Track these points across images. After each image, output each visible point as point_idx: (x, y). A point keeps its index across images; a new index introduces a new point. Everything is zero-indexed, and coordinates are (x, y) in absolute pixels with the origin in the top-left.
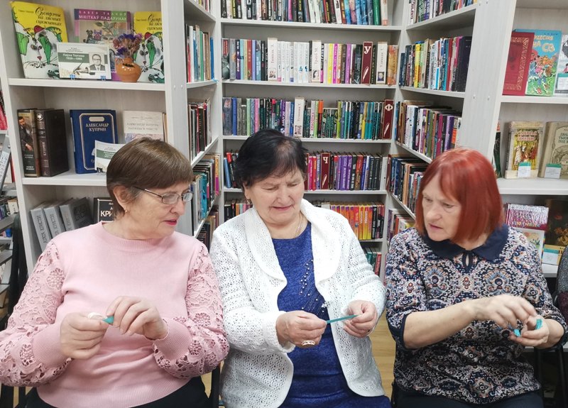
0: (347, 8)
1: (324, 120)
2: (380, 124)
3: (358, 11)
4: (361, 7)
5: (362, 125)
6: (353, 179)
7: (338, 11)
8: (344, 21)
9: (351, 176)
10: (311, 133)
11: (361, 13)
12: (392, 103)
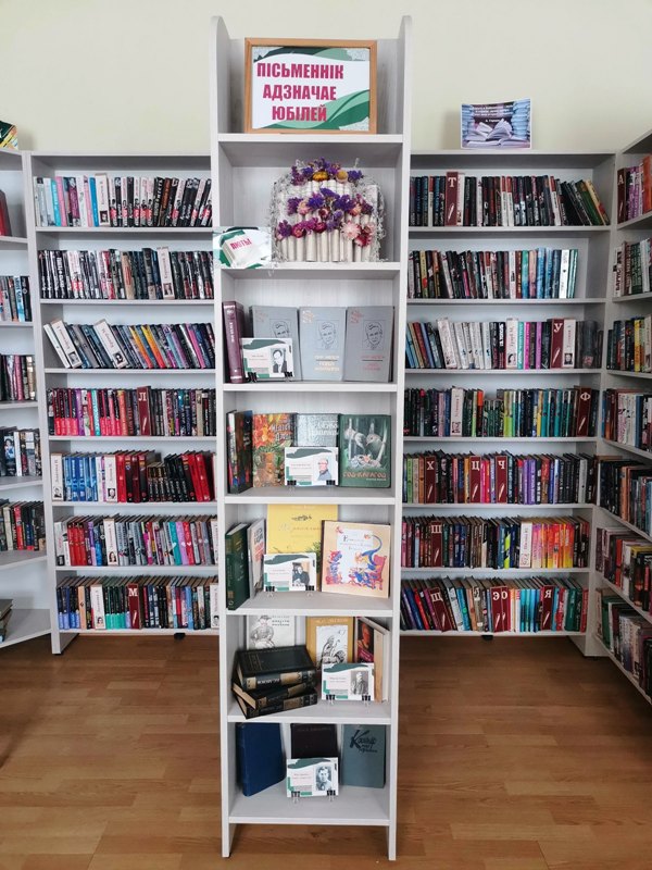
0: (524, 280)
1: (485, 414)
3: (540, 283)
4: (544, 279)
5: (538, 420)
6: (539, 489)
7: (513, 284)
8: (519, 296)
9: (536, 486)
11: (544, 285)
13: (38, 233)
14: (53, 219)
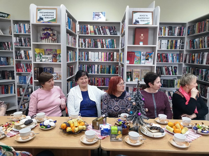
0: (107, 45)
1: (102, 70)
2: (116, 71)
3: (109, 45)
4: (110, 45)
5: (111, 71)
7: (105, 45)
8: (106, 48)
10: (99, 73)
11: (110, 46)
12: (118, 66)
13: (14, 34)
14: (17, 32)
